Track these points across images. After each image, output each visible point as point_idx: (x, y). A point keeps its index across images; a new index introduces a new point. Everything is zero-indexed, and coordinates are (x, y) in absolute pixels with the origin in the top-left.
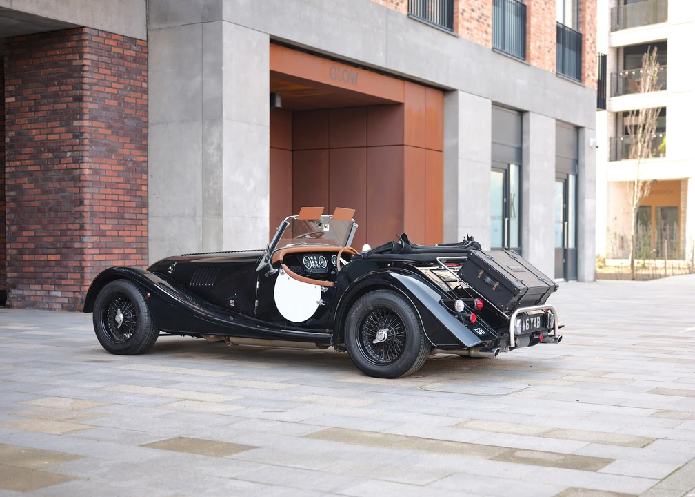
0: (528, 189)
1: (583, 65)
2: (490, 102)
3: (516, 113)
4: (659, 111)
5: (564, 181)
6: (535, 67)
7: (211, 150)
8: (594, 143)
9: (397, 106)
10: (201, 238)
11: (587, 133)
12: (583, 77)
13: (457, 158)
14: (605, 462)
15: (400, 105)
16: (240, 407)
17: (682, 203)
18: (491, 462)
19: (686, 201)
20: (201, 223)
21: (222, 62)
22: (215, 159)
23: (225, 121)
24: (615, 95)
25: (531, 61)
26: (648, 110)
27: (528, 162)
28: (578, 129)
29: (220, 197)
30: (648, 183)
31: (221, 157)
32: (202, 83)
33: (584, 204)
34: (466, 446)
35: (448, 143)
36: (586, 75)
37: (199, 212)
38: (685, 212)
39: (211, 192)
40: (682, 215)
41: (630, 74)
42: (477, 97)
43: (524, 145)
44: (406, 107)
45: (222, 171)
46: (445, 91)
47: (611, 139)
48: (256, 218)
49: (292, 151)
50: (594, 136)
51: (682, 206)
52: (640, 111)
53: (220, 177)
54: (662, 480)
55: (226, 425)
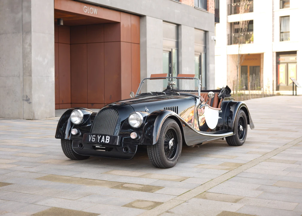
0: (181, 60)
1: (208, 2)
2: (162, 21)
3: (175, 25)
4: (248, 22)
5: (199, 56)
6: (184, 4)
7: (27, 46)
8: (213, 38)
9: (117, 24)
10: (22, 86)
11: (210, 34)
12: (208, 8)
13: (146, 47)
14: (159, 188)
15: (119, 23)
16: (15, 166)
17: (262, 64)
18: (111, 189)
19: (263, 63)
20: (22, 79)
21: (31, 6)
22: (28, 50)
23: (33, 33)
24: (230, 15)
25: (182, 2)
26: (243, 22)
27: (181, 48)
28: (206, 32)
29: (31, 67)
30: (244, 55)
31: (31, 49)
32: (22, 16)
33: (209, 67)
34: (104, 182)
35: (142, 40)
36: (209, 7)
37: (22, 74)
38: (263, 68)
39: (27, 65)
40: (262, 70)
41: (237, 5)
42: (156, 19)
43: (179, 40)
44: (121, 24)
45: (31, 55)
46: (140, 17)
47: (228, 35)
48: (48, 76)
49: (70, 44)
50: (215, 35)
51: (262, 66)
52: (240, 22)
53: (31, 58)
54: (178, 196)
55: (4, 174)
